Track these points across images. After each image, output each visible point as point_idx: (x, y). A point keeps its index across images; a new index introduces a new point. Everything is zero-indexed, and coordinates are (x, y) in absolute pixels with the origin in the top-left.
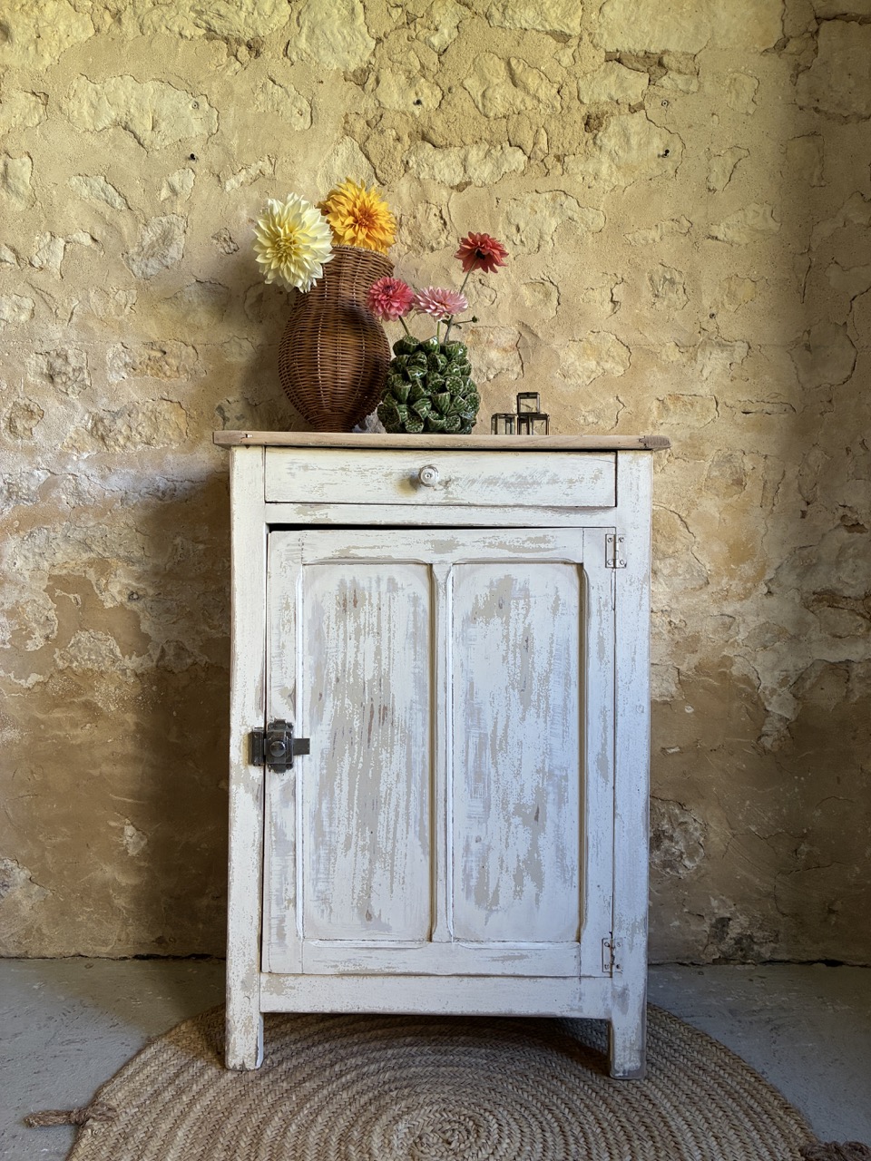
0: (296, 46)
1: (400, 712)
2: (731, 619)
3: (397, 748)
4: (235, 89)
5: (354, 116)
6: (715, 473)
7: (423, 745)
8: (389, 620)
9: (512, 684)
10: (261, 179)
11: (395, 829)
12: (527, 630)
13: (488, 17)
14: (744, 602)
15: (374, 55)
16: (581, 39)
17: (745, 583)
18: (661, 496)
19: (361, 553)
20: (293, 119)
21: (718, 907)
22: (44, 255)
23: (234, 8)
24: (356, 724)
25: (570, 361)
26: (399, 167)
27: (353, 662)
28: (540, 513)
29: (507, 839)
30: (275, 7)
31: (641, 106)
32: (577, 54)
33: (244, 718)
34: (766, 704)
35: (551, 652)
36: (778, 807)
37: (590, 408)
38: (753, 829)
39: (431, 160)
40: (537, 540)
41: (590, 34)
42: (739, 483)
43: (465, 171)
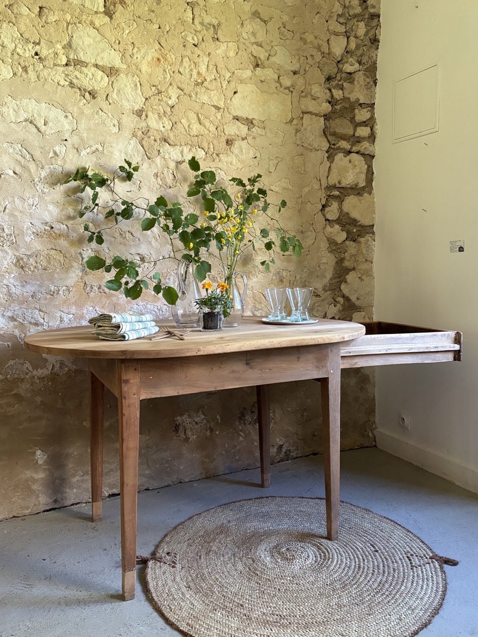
0: (112, 97)
4: (85, 111)
5: (137, 129)
6: (274, 278)
10: (97, 152)
13: (190, 96)
15: (145, 105)
16: (224, 110)
18: (256, 287)
20: (111, 128)
21: (279, 441)
23: (83, 76)
26: (156, 152)
30: (102, 78)
31: (246, 138)
32: (223, 115)
36: (297, 400)
38: (289, 409)
39: (169, 151)
41: (227, 108)
42: (281, 281)
43: (182, 156)
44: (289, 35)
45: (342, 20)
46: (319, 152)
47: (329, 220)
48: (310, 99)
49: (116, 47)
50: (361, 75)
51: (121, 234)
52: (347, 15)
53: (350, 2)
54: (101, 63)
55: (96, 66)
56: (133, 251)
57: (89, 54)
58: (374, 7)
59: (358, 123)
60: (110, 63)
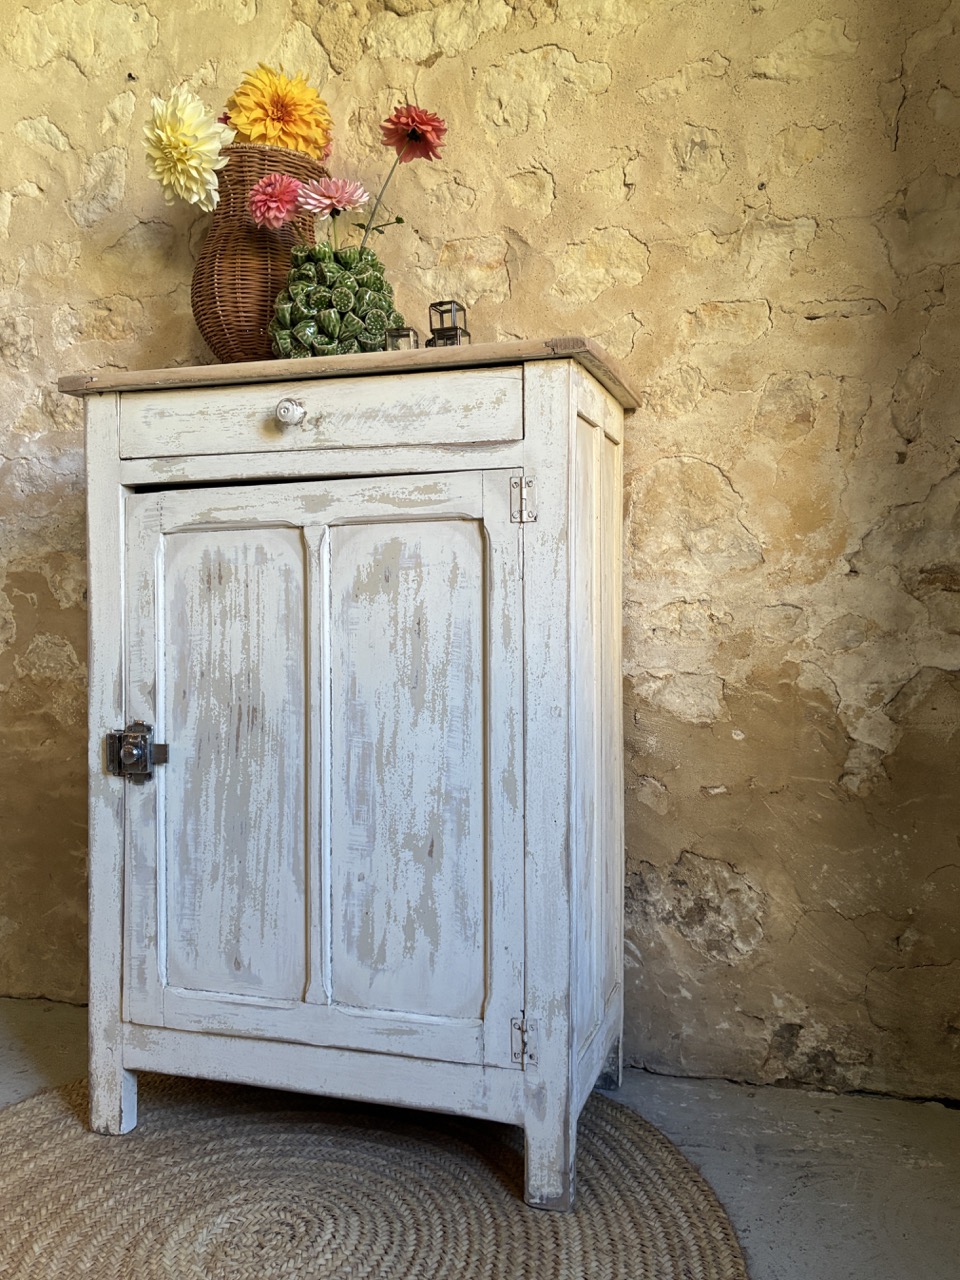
1: (271, 715)
2: (797, 610)
3: (268, 759)
6: (773, 407)
7: (297, 757)
8: (258, 599)
9: (402, 680)
11: (266, 858)
12: (419, 609)
14: (814, 585)
17: (816, 559)
18: (694, 444)
19: (223, 516)
20: (236, 12)
21: (785, 1008)
24: (223, 729)
25: (570, 271)
26: (359, 49)
27: (218, 653)
28: (428, 453)
29: (395, 879)
33: (104, 720)
34: (849, 729)
35: (448, 638)
36: (869, 876)
37: (596, 331)
38: (834, 904)
39: (392, 33)
40: (427, 489)
43: (433, 38)
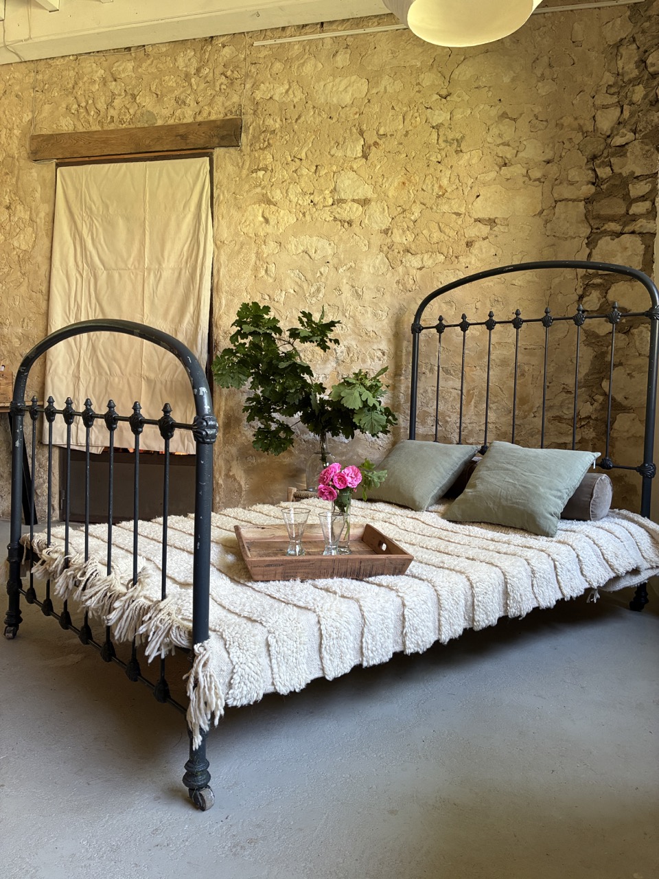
0: (364, 222)
4: (343, 237)
5: (383, 245)
10: (351, 269)
13: (432, 209)
15: (391, 224)
16: (465, 215)
22: (278, 297)
23: (343, 210)
30: (357, 209)
31: (487, 238)
32: (463, 220)
41: (468, 213)
42: (523, 375)
44: (541, 126)
45: (613, 90)
46: (576, 239)
47: (587, 311)
48: (566, 185)
49: (369, 182)
50: (637, 145)
51: (366, 334)
52: (621, 83)
53: (623, 68)
54: (356, 198)
55: (353, 200)
56: (375, 347)
57: (348, 192)
58: (653, 65)
59: (634, 199)
60: (364, 196)
